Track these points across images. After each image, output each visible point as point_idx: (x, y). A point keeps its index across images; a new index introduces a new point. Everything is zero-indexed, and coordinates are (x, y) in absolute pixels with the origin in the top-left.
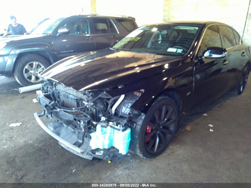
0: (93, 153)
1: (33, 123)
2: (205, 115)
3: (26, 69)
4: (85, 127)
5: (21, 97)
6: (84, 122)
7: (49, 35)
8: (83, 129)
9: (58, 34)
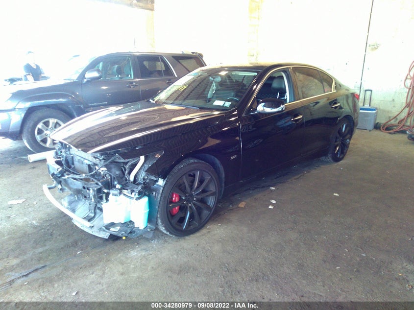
0: (106, 228)
1: (40, 200)
2: (273, 188)
3: (39, 129)
4: (94, 196)
5: (30, 167)
6: (94, 190)
7: (72, 81)
8: (93, 199)
9: (85, 80)
